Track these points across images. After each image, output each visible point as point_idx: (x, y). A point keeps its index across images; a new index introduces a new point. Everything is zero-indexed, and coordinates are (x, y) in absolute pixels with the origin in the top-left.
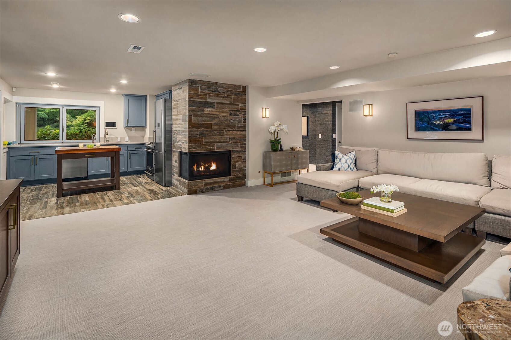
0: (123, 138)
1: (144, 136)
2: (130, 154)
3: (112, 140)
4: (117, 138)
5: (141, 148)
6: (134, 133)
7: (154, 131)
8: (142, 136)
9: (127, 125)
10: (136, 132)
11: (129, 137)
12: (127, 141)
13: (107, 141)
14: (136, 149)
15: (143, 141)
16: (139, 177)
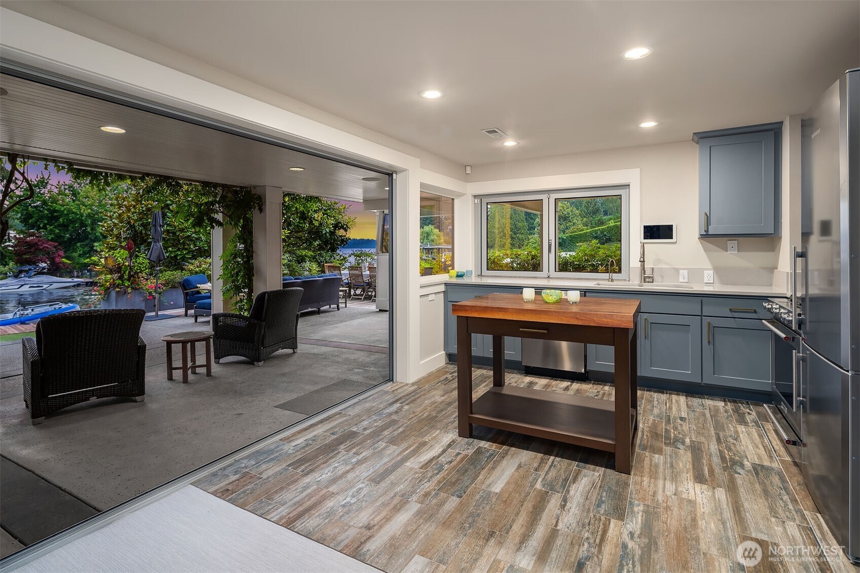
0: (695, 273)
1: (772, 269)
2: (712, 329)
3: (662, 277)
4: (677, 271)
5: (755, 312)
6: (732, 257)
7: (799, 250)
8: (764, 268)
9: (707, 231)
10: (740, 253)
11: (717, 270)
12: (708, 283)
13: (647, 280)
14: (736, 315)
15: (771, 285)
16: (742, 421)
